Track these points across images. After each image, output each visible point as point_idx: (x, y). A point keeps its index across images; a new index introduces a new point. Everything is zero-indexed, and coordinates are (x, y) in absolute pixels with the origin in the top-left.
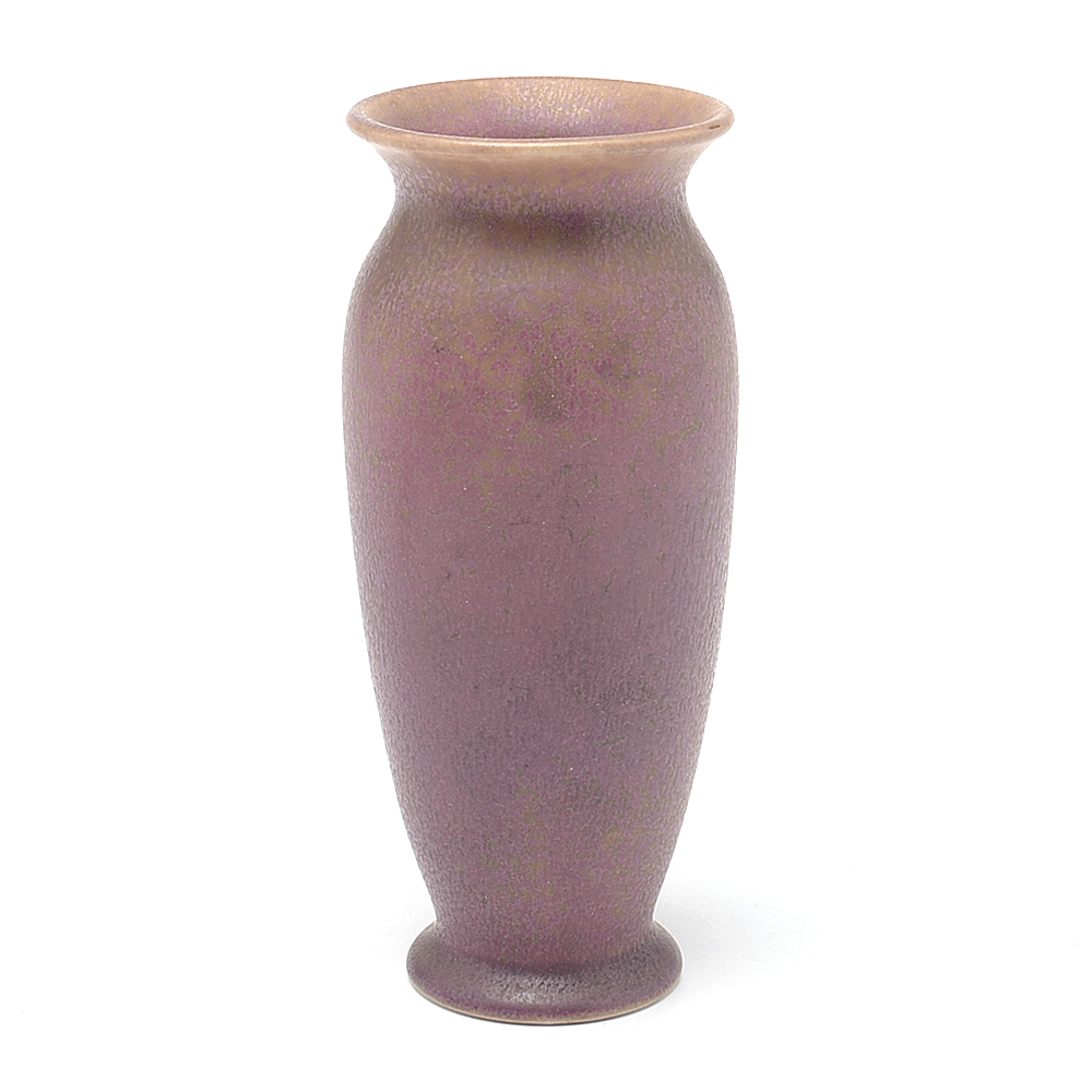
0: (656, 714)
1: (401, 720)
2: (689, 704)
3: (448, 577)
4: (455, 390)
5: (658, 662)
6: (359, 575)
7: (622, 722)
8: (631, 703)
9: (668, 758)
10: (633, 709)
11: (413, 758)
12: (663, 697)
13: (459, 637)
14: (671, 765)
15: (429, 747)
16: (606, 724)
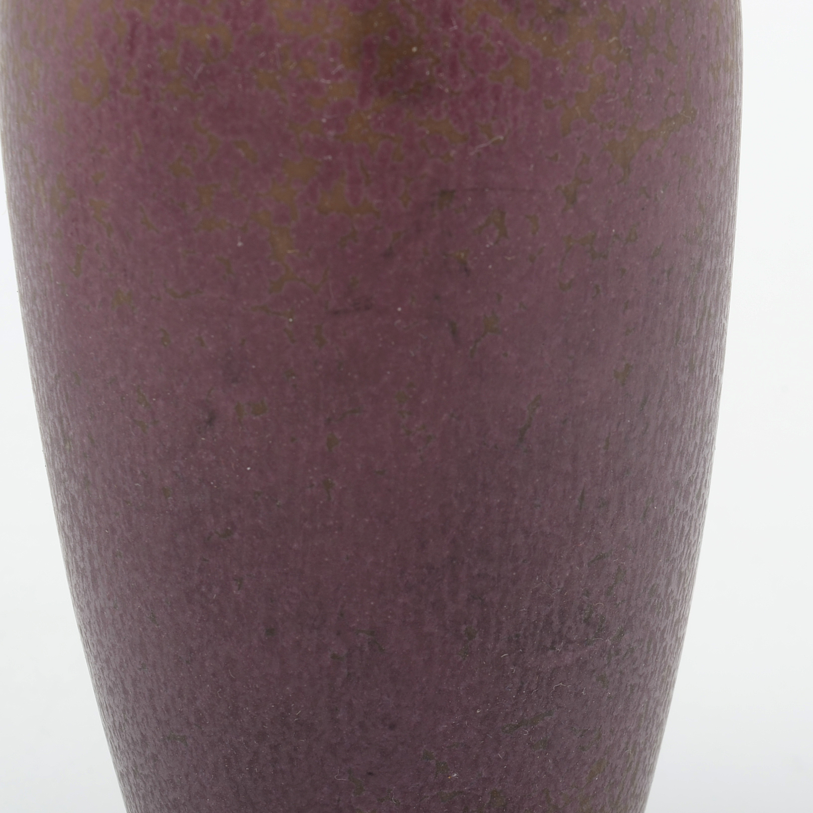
0: (609, 664)
1: (130, 689)
2: (663, 639)
3: (210, 421)
4: (215, 43)
5: (613, 569)
6: (43, 420)
7: (549, 684)
8: (565, 648)
9: (625, 740)
10: (568, 658)
11: (154, 757)
12: (621, 633)
13: (236, 536)
14: (629, 751)
15: (184, 739)
16: (520, 689)
